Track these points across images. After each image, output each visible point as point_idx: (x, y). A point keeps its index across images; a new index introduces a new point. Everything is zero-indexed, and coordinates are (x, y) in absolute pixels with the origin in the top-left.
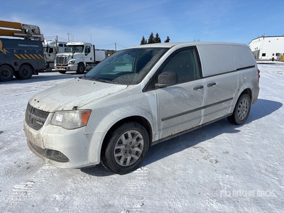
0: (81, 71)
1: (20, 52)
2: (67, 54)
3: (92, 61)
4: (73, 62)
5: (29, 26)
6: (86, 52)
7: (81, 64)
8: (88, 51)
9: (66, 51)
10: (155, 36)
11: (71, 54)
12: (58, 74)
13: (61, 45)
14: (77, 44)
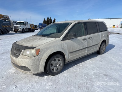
0: (23, 31)
1: (3, 25)
2: (18, 25)
3: (27, 28)
4: (21, 28)
5: (5, 16)
6: (25, 25)
7: (23, 29)
8: (26, 24)
9: (17, 24)
10: (49, 18)
11: (20, 25)
12: (14, 33)
13: (14, 22)
14: (21, 22)
